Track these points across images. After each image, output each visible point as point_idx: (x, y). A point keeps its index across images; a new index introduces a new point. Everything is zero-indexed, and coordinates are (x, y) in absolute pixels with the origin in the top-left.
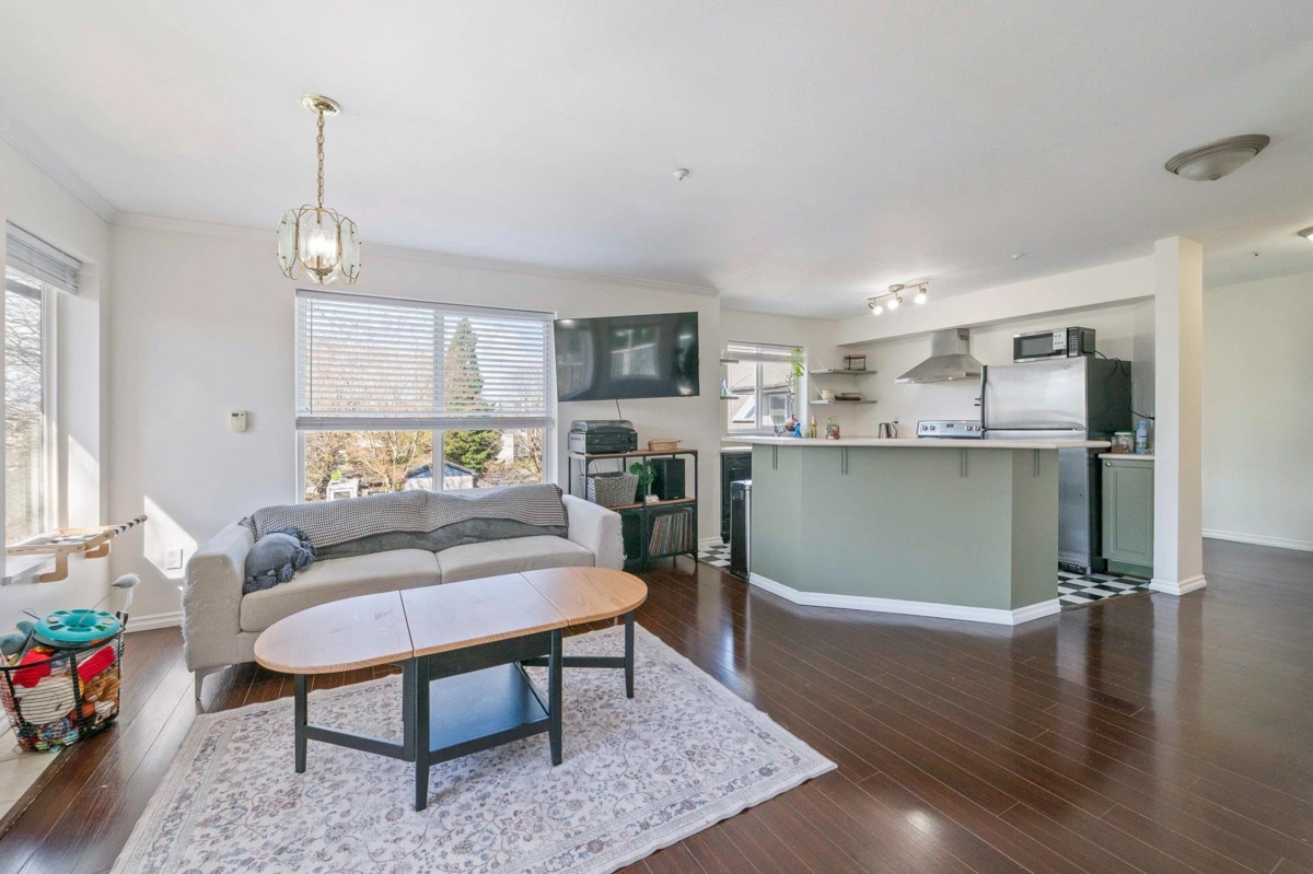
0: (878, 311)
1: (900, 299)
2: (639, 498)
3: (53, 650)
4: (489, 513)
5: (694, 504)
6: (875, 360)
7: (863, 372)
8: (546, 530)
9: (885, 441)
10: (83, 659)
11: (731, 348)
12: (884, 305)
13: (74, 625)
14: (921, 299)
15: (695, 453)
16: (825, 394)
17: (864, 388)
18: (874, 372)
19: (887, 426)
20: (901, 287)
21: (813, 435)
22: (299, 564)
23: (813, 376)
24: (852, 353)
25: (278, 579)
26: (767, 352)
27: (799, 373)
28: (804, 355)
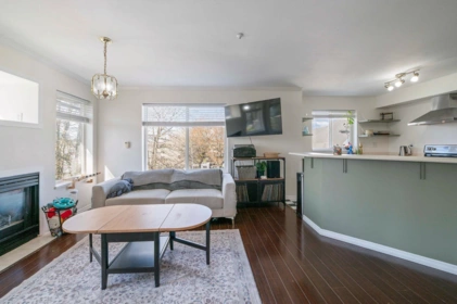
0: (390, 89)
1: (403, 81)
2: (258, 176)
3: (56, 209)
4: (191, 179)
5: (283, 181)
6: (397, 114)
7: (392, 121)
8: (212, 187)
9: (404, 158)
10: (62, 212)
11: (314, 113)
12: (393, 85)
13: (63, 202)
14: (415, 79)
15: (284, 159)
16: (367, 132)
17: (393, 128)
18: (398, 121)
19: (405, 148)
20: (403, 74)
21: (360, 152)
22: (125, 191)
23: (361, 124)
24: (385, 111)
25: (117, 195)
26: (333, 113)
27: (351, 123)
28: (356, 114)
